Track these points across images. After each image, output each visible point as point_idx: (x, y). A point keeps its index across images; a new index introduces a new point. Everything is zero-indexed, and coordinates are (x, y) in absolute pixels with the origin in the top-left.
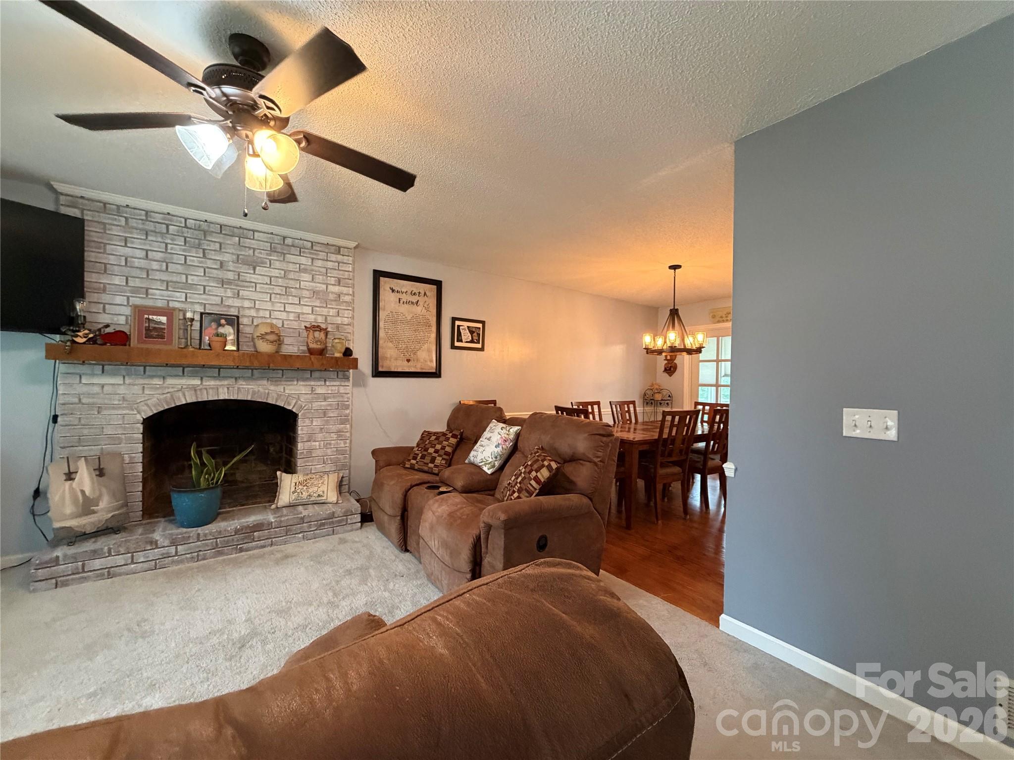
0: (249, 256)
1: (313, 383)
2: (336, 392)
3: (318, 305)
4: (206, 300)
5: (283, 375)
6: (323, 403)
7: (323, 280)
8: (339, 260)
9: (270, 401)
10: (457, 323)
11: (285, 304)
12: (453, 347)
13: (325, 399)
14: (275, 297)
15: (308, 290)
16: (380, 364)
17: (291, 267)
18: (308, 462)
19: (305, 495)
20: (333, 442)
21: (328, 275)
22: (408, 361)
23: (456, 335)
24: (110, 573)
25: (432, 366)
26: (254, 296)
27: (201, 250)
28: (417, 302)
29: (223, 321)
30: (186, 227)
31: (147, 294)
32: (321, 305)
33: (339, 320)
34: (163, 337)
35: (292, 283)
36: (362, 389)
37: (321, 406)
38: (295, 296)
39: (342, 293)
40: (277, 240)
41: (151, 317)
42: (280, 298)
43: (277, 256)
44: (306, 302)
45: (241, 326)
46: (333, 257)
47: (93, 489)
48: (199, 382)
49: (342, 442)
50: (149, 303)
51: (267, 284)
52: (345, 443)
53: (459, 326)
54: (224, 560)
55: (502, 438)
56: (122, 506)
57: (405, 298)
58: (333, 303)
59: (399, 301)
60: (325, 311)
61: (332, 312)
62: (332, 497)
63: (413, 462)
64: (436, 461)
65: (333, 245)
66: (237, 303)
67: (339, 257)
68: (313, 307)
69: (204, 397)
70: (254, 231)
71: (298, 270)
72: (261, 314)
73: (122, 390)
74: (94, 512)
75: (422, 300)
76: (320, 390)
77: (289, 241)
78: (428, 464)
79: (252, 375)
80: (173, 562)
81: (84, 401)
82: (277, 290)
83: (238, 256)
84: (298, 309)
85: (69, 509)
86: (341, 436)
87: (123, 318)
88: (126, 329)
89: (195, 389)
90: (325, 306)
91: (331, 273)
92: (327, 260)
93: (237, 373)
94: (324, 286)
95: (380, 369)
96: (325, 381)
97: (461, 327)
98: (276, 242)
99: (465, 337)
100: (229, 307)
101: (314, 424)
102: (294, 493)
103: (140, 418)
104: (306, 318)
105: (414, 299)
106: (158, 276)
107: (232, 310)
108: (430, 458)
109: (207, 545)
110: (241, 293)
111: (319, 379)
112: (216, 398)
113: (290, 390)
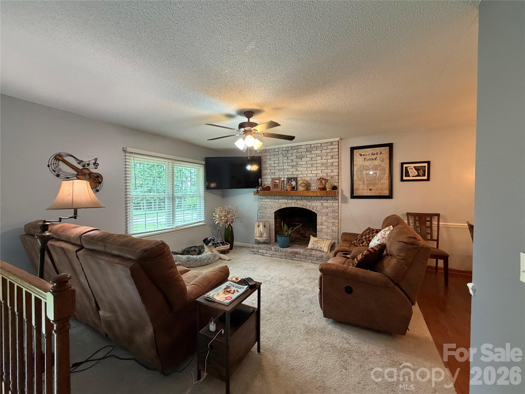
0: (300, 155)
1: (322, 201)
2: (332, 205)
3: (324, 169)
4: (288, 173)
5: (311, 198)
6: (326, 210)
7: (326, 158)
8: (332, 148)
9: (307, 208)
10: (405, 166)
11: (311, 171)
12: (402, 180)
13: (327, 208)
14: (308, 169)
15: (320, 163)
16: (354, 192)
17: (313, 156)
18: (321, 233)
19: (316, 246)
20: (331, 227)
21: (328, 155)
22: (370, 190)
23: (404, 172)
24: (262, 254)
25: (387, 193)
26: (301, 169)
27: (287, 157)
28: (376, 158)
29: (293, 180)
30: (283, 151)
31: (275, 174)
32: (325, 169)
33: (332, 174)
34: (277, 187)
35: (313, 162)
36: (345, 204)
37: (325, 211)
38: (315, 167)
39: (334, 162)
40: (309, 146)
41: (275, 181)
42: (310, 169)
43: (309, 153)
44: (319, 168)
45: (298, 181)
46: (329, 147)
47: (263, 231)
48: (287, 201)
49: (335, 227)
50: (275, 177)
51: (305, 164)
52: (336, 228)
53: (406, 168)
54: (286, 261)
55: (381, 236)
56: (268, 237)
57: (368, 157)
58: (330, 167)
59: (365, 159)
60: (326, 171)
61: (329, 171)
62: (326, 249)
63: (355, 241)
64: (364, 243)
65: (329, 142)
66: (296, 173)
67: (332, 146)
68: (322, 170)
69: (288, 206)
70: (301, 146)
71: (316, 156)
72: (304, 176)
73: (270, 203)
74: (262, 237)
75: (379, 156)
76: (325, 205)
77: (312, 146)
78: (360, 244)
79: (301, 198)
80: (275, 256)
81: (263, 206)
82: (309, 166)
83: (297, 156)
84: (316, 172)
85: (258, 235)
86: (335, 225)
87: (270, 182)
88: (270, 186)
89: (286, 203)
90: (326, 169)
91: (329, 154)
92: (327, 149)
93: (297, 198)
94: (326, 161)
95: (355, 195)
96: (327, 200)
97: (408, 168)
98: (308, 147)
99: (412, 174)
100: (295, 174)
101: (323, 218)
102: (313, 244)
103: (274, 211)
104: (319, 175)
105: (374, 157)
106: (277, 168)
107: (295, 175)
108: (362, 241)
109: (283, 254)
110: (298, 169)
111: (324, 200)
112: (291, 207)
113: (314, 204)
